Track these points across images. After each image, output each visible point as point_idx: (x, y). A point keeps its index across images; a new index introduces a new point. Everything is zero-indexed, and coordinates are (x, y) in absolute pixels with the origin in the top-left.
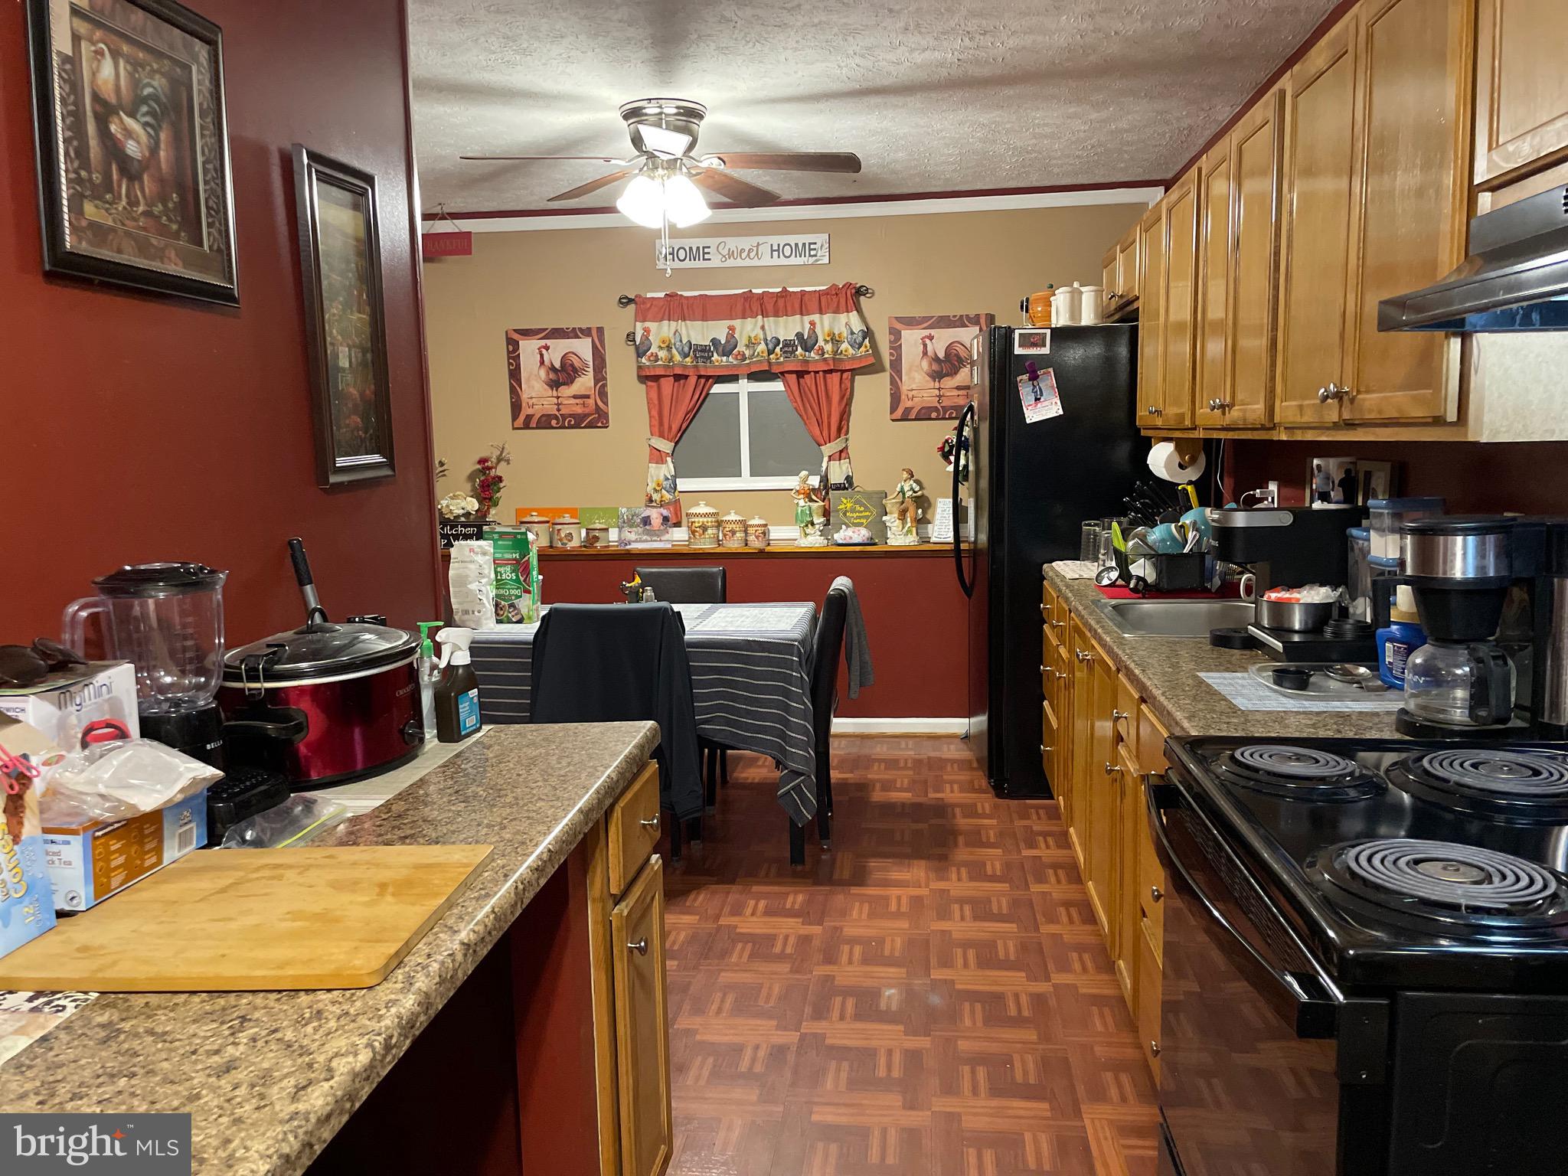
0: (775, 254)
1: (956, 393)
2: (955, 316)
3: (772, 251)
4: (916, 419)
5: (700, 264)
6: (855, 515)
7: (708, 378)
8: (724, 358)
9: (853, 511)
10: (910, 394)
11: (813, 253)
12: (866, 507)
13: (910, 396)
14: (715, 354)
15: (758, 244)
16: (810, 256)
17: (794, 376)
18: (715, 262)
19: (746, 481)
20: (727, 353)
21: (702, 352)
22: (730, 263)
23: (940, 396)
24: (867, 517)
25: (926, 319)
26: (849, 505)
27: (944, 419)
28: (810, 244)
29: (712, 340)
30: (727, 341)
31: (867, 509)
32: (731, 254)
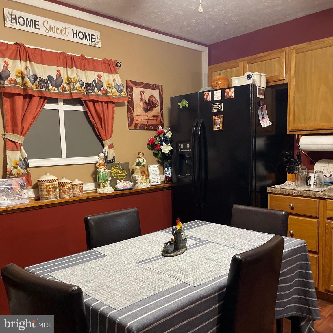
0: (75, 35)
1: (152, 118)
2: (151, 84)
3: (73, 33)
4: (139, 129)
5: (33, 30)
6: (119, 175)
7: (45, 98)
8: (56, 89)
9: (118, 173)
10: (137, 117)
11: (93, 40)
12: (122, 171)
13: (137, 118)
14: (50, 85)
15: (66, 28)
16: (92, 41)
17: (92, 103)
18: (42, 31)
19: (64, 160)
20: (57, 85)
21: (43, 83)
22: (51, 34)
23: (147, 119)
24: (123, 176)
25: (141, 83)
26: (116, 170)
27: (149, 130)
28: (92, 35)
29: (48, 77)
30: (57, 79)
31: (123, 172)
32: (51, 29)
